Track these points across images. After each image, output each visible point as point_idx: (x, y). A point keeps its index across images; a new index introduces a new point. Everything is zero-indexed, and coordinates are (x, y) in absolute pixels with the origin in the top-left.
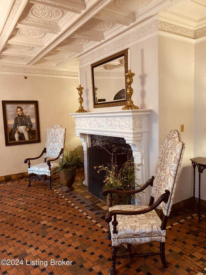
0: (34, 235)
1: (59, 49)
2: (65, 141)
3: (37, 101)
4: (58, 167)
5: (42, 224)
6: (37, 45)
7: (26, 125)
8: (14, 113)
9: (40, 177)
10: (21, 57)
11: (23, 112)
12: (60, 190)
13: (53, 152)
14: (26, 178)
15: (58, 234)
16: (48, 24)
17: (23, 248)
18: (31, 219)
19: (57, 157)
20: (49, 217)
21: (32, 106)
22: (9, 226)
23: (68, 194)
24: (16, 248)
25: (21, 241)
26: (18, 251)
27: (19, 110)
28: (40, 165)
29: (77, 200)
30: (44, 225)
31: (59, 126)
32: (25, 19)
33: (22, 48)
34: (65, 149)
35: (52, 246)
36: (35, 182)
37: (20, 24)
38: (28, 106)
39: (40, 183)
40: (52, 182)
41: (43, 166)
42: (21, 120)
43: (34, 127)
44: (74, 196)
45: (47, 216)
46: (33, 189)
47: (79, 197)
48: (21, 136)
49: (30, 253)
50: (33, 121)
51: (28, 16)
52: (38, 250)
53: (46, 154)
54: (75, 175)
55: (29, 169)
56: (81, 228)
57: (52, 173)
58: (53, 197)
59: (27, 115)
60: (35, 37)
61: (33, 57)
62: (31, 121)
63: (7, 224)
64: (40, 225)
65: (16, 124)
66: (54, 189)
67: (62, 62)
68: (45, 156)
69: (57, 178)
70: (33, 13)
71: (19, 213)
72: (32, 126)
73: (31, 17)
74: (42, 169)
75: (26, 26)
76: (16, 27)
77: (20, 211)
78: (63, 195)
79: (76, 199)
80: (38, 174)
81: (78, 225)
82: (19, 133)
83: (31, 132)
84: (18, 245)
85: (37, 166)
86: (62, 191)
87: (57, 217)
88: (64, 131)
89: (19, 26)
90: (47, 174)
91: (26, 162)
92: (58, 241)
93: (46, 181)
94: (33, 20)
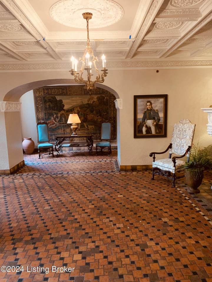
0: (155, 229)
1: (196, 37)
2: (193, 138)
3: (167, 95)
4: (183, 165)
5: (164, 221)
6: (172, 37)
7: (154, 119)
8: (143, 107)
9: (164, 172)
10: (155, 51)
11: (152, 106)
12: (183, 189)
13: (179, 149)
14: (150, 171)
15: (179, 237)
16: (187, 12)
17: (144, 238)
18: (153, 213)
19: (183, 154)
20: (171, 215)
21: (162, 100)
22: (133, 214)
23: (192, 196)
24: (138, 236)
25: (143, 231)
26: (140, 240)
27: (148, 104)
28: (164, 160)
29: (203, 205)
30: (165, 222)
31: (188, 122)
32: (163, 11)
33: (157, 42)
34: (192, 147)
35: (173, 247)
36: (159, 177)
37: (158, 19)
38: (158, 100)
39: (163, 178)
40: (176, 180)
41: (168, 162)
42: (150, 114)
43: (162, 122)
44: (200, 199)
45: (169, 214)
46: (156, 183)
47: (205, 202)
48: (149, 130)
49: (151, 246)
50: (161, 115)
51: (166, 9)
52: (158, 246)
53: (171, 150)
54: (202, 177)
55: (153, 162)
56: (206, 238)
57: (177, 170)
58: (175, 195)
59: (156, 109)
60: (171, 28)
61: (167, 50)
62: (159, 114)
63: (131, 211)
64: (161, 222)
65: (145, 118)
66: (178, 188)
67: (199, 50)
68: (170, 151)
69: (182, 177)
70: (173, 3)
71: (142, 204)
72: (159, 120)
73: (169, 9)
74: (166, 165)
75: (163, 19)
76: (153, 22)
77: (143, 202)
78: (186, 195)
79: (201, 203)
80: (162, 169)
81: (202, 233)
82: (146, 126)
83: (158, 126)
84: (140, 234)
85: (161, 161)
86: (186, 192)
87: (179, 218)
88: (194, 128)
89: (157, 20)
90: (171, 171)
91: (151, 155)
92: (179, 243)
93: (170, 178)
94: (171, 11)
